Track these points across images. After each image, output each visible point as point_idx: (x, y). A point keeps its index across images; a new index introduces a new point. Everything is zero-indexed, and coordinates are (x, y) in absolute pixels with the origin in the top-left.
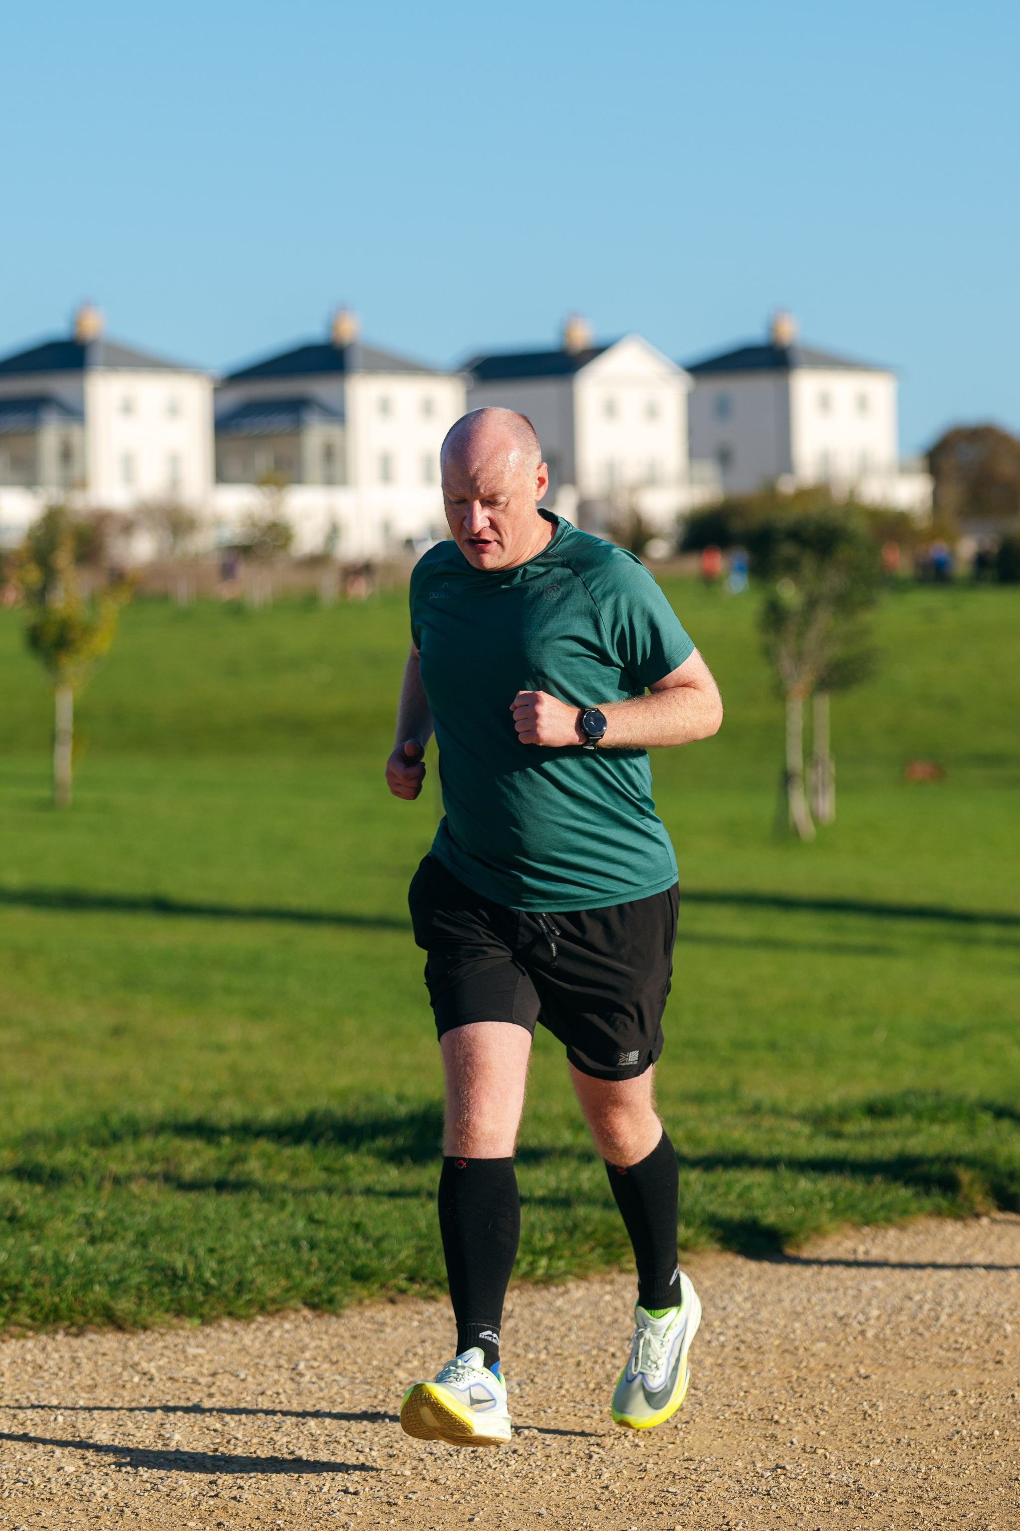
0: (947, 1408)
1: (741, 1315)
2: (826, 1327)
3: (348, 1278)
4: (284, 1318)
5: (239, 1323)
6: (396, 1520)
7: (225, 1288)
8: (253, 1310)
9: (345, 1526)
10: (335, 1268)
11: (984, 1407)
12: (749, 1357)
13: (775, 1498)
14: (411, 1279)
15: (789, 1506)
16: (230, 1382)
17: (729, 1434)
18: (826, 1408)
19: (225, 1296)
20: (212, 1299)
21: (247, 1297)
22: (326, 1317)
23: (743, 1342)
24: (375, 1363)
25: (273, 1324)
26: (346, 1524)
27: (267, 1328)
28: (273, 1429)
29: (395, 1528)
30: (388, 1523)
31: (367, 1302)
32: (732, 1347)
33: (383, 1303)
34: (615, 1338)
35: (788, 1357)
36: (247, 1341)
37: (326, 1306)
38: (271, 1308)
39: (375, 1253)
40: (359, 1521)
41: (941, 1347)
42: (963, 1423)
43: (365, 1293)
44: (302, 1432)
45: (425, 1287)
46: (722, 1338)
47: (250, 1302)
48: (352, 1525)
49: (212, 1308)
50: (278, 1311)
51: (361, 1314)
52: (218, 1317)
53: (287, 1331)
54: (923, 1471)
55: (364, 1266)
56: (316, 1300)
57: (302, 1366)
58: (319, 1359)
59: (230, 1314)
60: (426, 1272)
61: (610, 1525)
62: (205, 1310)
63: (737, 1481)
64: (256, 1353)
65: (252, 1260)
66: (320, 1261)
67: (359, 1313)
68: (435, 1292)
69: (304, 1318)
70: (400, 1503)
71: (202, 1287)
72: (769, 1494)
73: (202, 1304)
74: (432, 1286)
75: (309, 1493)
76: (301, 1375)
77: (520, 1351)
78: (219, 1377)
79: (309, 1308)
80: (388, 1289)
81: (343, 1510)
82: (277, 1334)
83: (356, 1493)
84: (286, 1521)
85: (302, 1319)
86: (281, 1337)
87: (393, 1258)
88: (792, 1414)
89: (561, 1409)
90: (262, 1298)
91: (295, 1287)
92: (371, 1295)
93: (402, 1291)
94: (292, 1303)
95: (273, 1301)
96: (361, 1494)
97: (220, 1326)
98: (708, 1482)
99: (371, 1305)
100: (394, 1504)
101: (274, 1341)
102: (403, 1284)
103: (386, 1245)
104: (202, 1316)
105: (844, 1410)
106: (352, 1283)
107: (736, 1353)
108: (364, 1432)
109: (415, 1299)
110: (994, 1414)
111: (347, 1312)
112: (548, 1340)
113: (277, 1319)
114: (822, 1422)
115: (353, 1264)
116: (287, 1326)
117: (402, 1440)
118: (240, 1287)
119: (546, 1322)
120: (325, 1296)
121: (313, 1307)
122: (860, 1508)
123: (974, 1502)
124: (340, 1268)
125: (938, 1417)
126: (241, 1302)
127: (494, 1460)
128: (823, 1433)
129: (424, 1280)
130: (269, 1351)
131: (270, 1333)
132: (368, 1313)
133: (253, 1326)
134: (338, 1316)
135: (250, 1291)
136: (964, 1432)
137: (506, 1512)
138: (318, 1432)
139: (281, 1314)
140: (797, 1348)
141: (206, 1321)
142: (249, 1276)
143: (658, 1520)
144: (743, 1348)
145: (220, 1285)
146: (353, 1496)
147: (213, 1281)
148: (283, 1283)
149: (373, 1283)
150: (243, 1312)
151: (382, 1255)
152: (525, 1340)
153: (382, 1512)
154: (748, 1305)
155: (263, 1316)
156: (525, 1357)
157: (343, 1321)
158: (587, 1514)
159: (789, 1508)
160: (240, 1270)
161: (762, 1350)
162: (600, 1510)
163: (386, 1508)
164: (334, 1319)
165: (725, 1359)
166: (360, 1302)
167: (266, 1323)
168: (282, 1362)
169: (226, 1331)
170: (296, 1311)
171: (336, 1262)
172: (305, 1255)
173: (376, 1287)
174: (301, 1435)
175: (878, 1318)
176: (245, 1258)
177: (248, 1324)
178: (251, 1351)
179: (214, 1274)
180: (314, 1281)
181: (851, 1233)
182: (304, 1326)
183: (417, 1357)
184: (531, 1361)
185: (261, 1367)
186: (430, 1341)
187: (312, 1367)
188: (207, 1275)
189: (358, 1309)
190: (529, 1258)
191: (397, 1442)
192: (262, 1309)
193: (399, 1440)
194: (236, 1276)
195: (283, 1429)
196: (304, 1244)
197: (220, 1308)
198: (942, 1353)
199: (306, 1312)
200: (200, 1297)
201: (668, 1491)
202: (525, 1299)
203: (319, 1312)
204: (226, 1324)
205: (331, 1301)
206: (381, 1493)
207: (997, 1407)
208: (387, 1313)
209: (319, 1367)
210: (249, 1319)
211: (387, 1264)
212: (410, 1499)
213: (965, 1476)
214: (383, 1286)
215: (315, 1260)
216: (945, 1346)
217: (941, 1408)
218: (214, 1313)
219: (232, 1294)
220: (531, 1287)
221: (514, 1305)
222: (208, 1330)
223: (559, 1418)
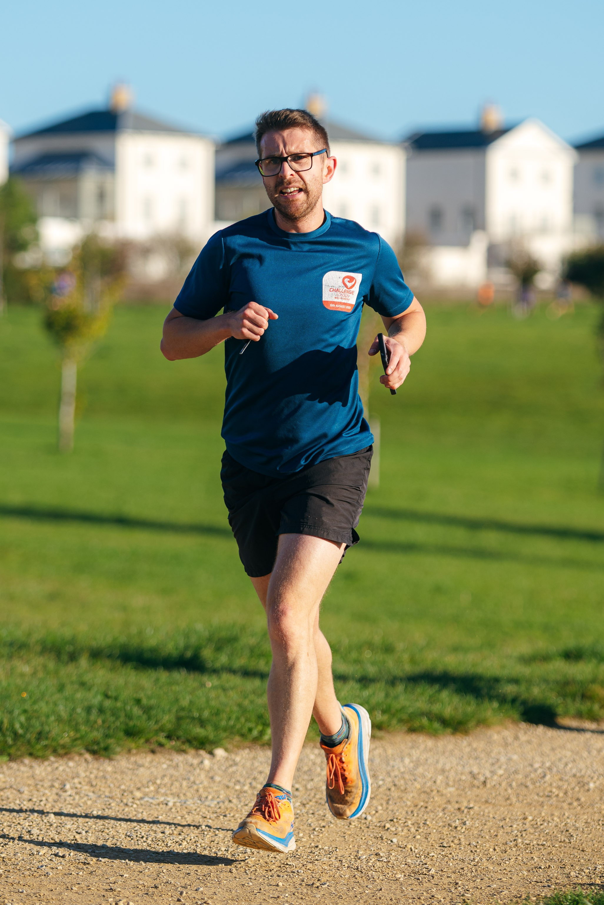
0: (515, 826)
1: (402, 770)
2: (460, 780)
3: (121, 734)
4: (70, 759)
5: (37, 761)
6: (85, 873)
7: (28, 736)
8: (48, 752)
9: (47, 875)
10: (113, 726)
11: (542, 827)
12: (395, 794)
13: (361, 871)
14: (169, 737)
15: (368, 876)
16: (12, 793)
17: (350, 835)
18: (428, 823)
19: (29, 742)
20: (19, 743)
21: (44, 743)
22: (102, 760)
23: (395, 785)
24: (123, 787)
25: (61, 762)
26: (47, 873)
27: (56, 765)
28: (23, 818)
29: (81, 877)
30: (78, 874)
31: (134, 751)
32: (386, 788)
33: (146, 753)
34: (303, 780)
35: (423, 796)
36: (37, 772)
37: (103, 753)
38: (61, 751)
39: (145, 717)
40: (58, 872)
41: (538, 795)
42: (522, 836)
43: (133, 745)
44: (43, 821)
45: (179, 743)
46: (381, 783)
47: (46, 746)
48: (51, 874)
49: (18, 749)
50: (66, 754)
51: (128, 759)
52: (22, 756)
53: (70, 768)
54: (476, 861)
55: (134, 726)
56: (96, 748)
57: (68, 787)
58: (83, 783)
59: (31, 754)
60: (180, 733)
61: (235, 881)
62: (12, 751)
63: (340, 861)
64: (40, 778)
65: (52, 718)
66: (104, 722)
67: (127, 758)
68: (185, 747)
69: (86, 760)
70: (91, 863)
71: (12, 735)
72: (357, 869)
73: (10, 747)
74: (183, 743)
75: (30, 855)
76: (65, 791)
77: (231, 784)
78: (5, 791)
79: (90, 753)
80: (151, 743)
81: (49, 866)
82: (61, 768)
83: (63, 857)
84: (6, 870)
85: (84, 761)
86: (64, 771)
87: (157, 722)
88: (402, 825)
89: (237, 815)
90: (54, 744)
91: (82, 738)
92: (138, 747)
93: (161, 745)
94: (77, 749)
95: (64, 747)
96: (67, 857)
97: (22, 762)
98: (318, 860)
99: (136, 754)
100: (87, 864)
101: (57, 772)
102: (163, 740)
103: (153, 712)
104: (9, 755)
105: (441, 824)
106: (125, 738)
107: (388, 792)
108: (87, 822)
109: (170, 751)
110: (547, 831)
111: (118, 757)
112: (255, 779)
113: (65, 759)
114: (420, 830)
115: (127, 724)
116: (71, 764)
117: (112, 828)
118: (40, 736)
119: (261, 769)
120: (102, 745)
121: (94, 753)
122: (418, 879)
123: (501, 879)
124: (117, 727)
125: (506, 831)
126: (38, 747)
127: (172, 842)
128: (418, 837)
129: (178, 738)
130: (50, 777)
131: (57, 768)
132: (133, 759)
133: (46, 763)
134: (110, 759)
135: (47, 738)
136: (520, 840)
137: (165, 871)
138: (54, 821)
139: (69, 756)
140: (432, 791)
141: (12, 758)
142: (47, 728)
143: (271, 880)
144: (393, 789)
145: (25, 733)
146: (61, 859)
147: (20, 731)
148: (72, 734)
149: (140, 738)
150: (40, 753)
151: (149, 718)
152: (239, 778)
153: (77, 868)
154: (412, 765)
155: (55, 757)
156: (233, 788)
157: (113, 762)
158: (222, 875)
159: (367, 877)
160: (42, 725)
161: (406, 791)
162: (232, 873)
163: (81, 866)
164: (107, 761)
165: (377, 795)
166: (129, 751)
167: (57, 762)
168: (56, 785)
169: (25, 765)
170: (81, 755)
171: (114, 722)
172: (92, 717)
173: (142, 741)
174: (41, 822)
175: (501, 776)
176: (48, 717)
177: (43, 762)
178: (37, 777)
179: (22, 726)
180: (96, 735)
181: (511, 726)
182: (84, 764)
183: (155, 785)
184: (236, 791)
185: (39, 786)
186: (169, 776)
187: (76, 788)
188: (17, 726)
189: (127, 756)
190: (260, 728)
191: (108, 829)
192: (55, 752)
193: (110, 828)
194: (38, 728)
195: (30, 818)
196: (94, 712)
197: (23, 749)
198: (536, 797)
199: (88, 756)
200: (10, 741)
201: (287, 864)
202: (251, 755)
203: (97, 756)
204: (27, 761)
205: (106, 749)
206: (82, 857)
207: (551, 828)
208: (147, 759)
209: (81, 788)
210: (44, 758)
211: (152, 725)
212: (101, 861)
213: (505, 865)
214: (147, 741)
215: (100, 722)
216: (541, 794)
217: (511, 826)
218: (19, 753)
219: (33, 741)
220: (259, 747)
221: (242, 758)
222: (13, 765)
223: (232, 820)
